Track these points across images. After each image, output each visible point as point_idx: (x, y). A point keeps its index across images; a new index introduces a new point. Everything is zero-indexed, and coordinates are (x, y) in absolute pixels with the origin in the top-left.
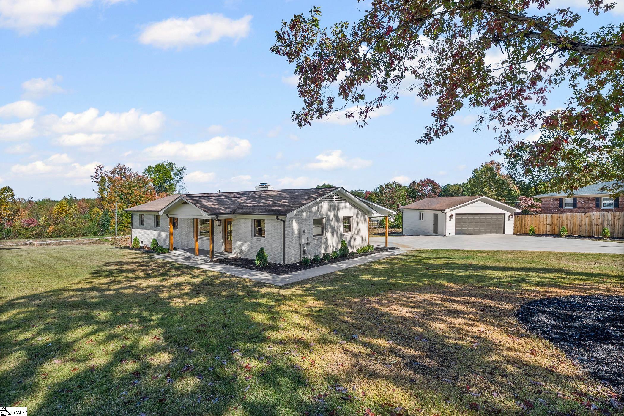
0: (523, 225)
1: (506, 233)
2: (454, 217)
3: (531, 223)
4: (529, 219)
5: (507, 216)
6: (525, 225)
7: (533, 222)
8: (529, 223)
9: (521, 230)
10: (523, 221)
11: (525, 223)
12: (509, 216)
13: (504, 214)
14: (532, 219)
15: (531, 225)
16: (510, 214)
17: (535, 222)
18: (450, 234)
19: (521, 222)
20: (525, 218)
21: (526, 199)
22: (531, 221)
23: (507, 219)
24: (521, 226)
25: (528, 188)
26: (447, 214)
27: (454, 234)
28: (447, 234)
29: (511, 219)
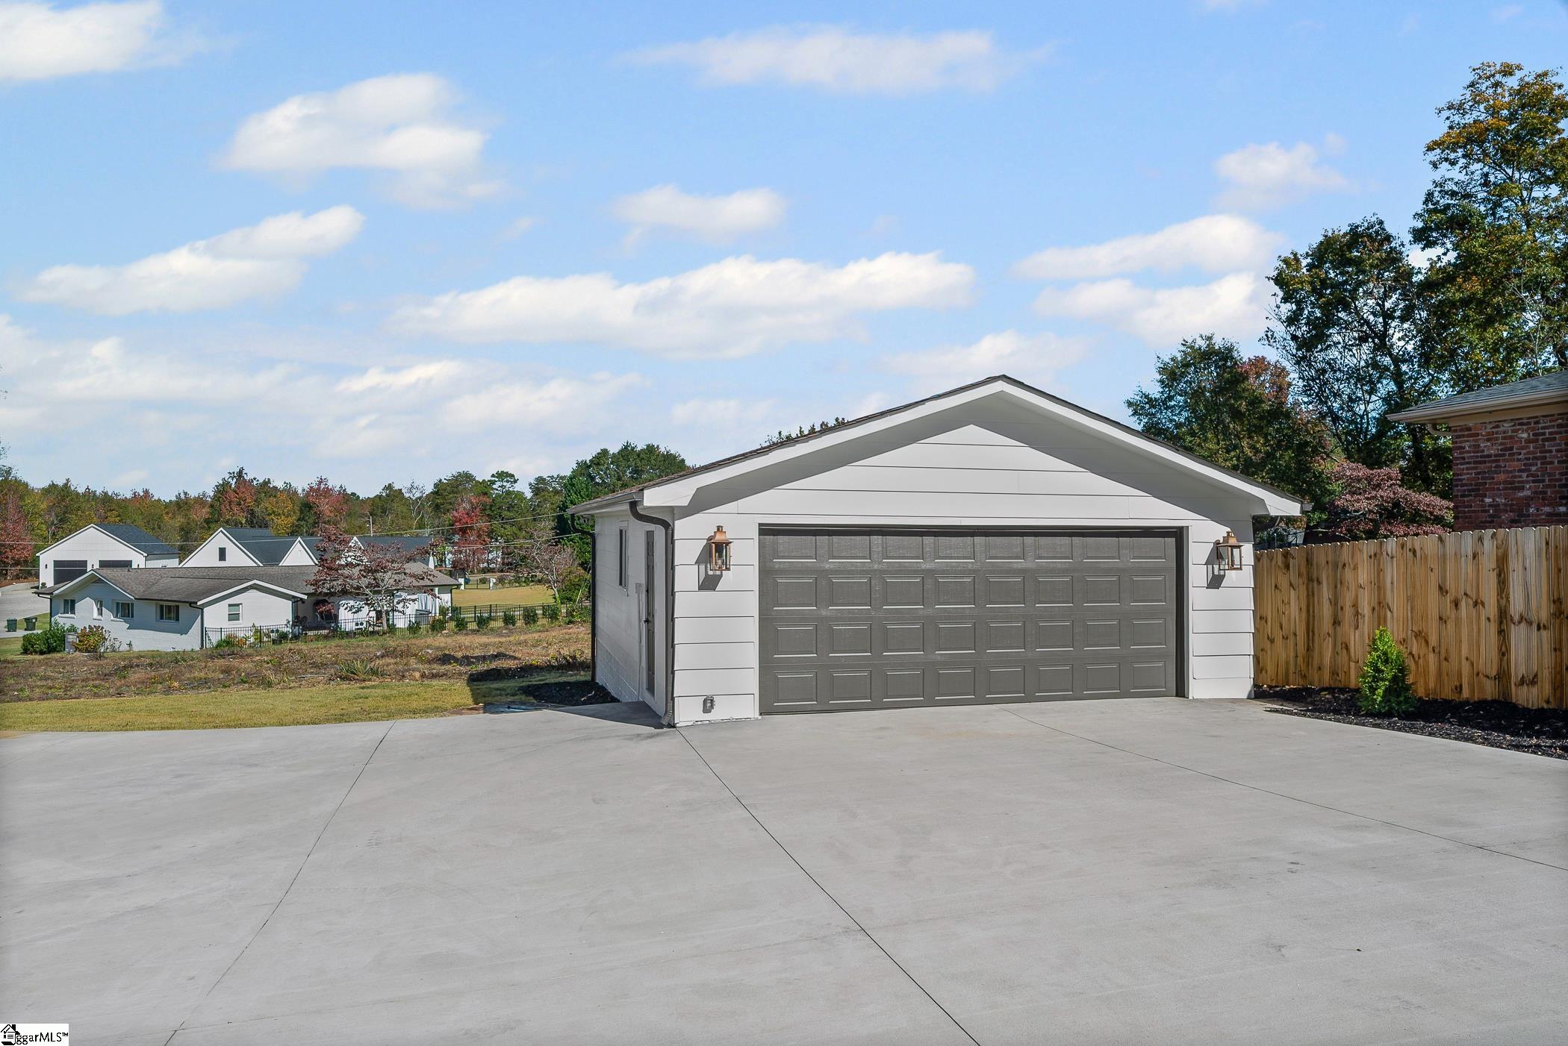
0: (1326, 625)
1: (1196, 690)
2: (745, 554)
3: (1381, 607)
4: (1364, 575)
5: (1198, 553)
6: (1336, 622)
7: (1395, 599)
8: (1365, 609)
9: (1308, 661)
10: (1325, 592)
11: (1335, 602)
12: (1219, 554)
13: (1179, 535)
14: (1392, 573)
15: (1381, 621)
16: (1220, 532)
17: (1411, 599)
18: (708, 704)
19: (1310, 595)
20: (1338, 566)
21: (1369, 479)
22: (1379, 587)
23: (1197, 574)
24: (1310, 631)
25: (1381, 434)
26: (681, 527)
27: (748, 708)
28: (686, 712)
29: (1231, 576)
